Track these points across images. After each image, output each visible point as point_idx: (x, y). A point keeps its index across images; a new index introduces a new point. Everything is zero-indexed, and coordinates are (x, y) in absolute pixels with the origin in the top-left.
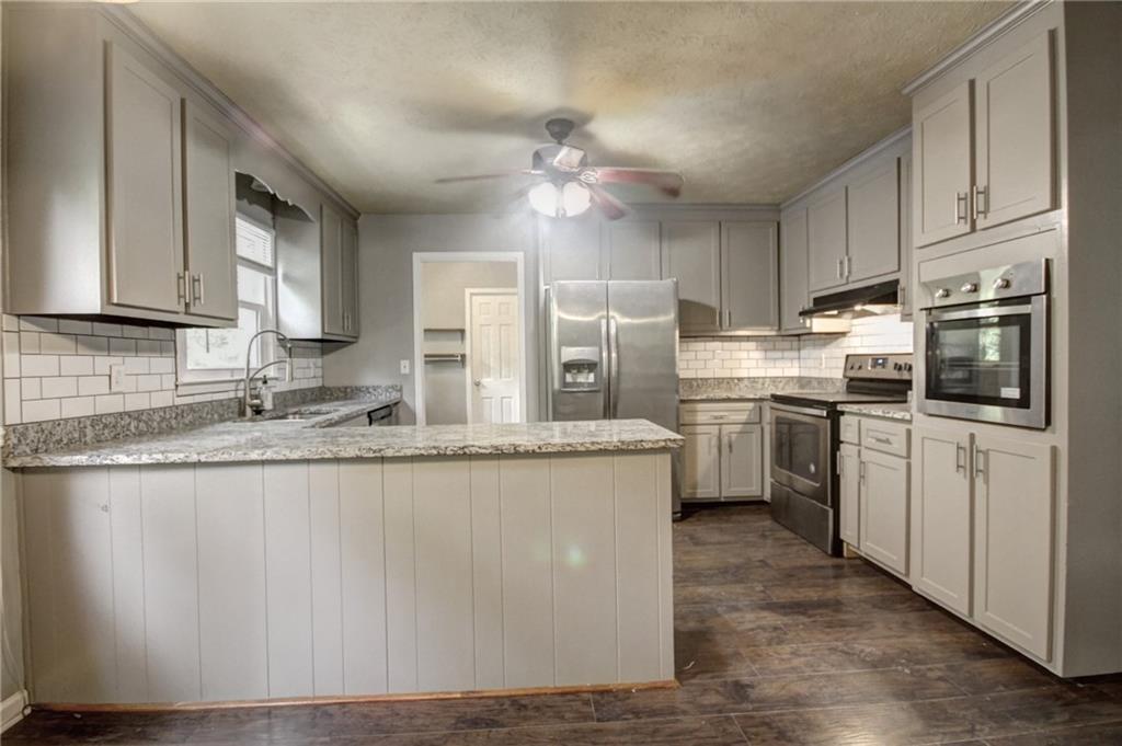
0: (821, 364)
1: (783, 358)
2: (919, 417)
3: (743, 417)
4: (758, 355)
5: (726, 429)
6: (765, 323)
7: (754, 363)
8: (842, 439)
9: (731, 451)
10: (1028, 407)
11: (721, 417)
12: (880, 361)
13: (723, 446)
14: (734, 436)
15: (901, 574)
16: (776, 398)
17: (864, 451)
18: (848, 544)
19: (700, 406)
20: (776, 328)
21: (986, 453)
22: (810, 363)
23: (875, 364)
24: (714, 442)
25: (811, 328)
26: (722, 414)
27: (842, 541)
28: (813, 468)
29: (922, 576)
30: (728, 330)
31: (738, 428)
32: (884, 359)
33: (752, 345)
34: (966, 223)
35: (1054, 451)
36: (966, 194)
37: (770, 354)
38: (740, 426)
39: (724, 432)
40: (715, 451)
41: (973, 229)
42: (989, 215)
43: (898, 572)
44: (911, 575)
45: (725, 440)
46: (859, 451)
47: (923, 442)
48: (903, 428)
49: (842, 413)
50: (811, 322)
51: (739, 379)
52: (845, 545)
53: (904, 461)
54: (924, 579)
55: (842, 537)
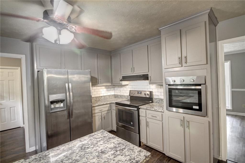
0: (121, 92)
1: (111, 90)
2: (166, 111)
3: (107, 109)
4: (105, 90)
5: (103, 113)
6: (109, 82)
7: (104, 92)
8: (140, 115)
9: (104, 119)
10: (202, 111)
11: (102, 110)
12: (140, 92)
13: (102, 118)
14: (105, 114)
15: (162, 151)
16: (117, 104)
17: (147, 119)
18: (142, 143)
19: (96, 108)
20: (111, 83)
21: (189, 122)
22: (117, 91)
23: (138, 93)
24: (100, 117)
25: (122, 83)
26: (102, 109)
27: (141, 142)
28: (132, 123)
29: (170, 152)
30: (100, 84)
31: (106, 112)
32: (141, 92)
33: (104, 87)
34: (180, 64)
35: (209, 122)
36: (180, 57)
37: (108, 89)
38: (106, 111)
39: (103, 114)
40: (100, 120)
41: (182, 66)
42: (187, 63)
43: (161, 151)
44: (164, 151)
45: (103, 116)
46: (146, 118)
47: (168, 118)
48: (161, 113)
49: (140, 108)
50: (122, 82)
51: (101, 97)
52: (141, 143)
53: (161, 122)
54: (170, 153)
55: (141, 141)
